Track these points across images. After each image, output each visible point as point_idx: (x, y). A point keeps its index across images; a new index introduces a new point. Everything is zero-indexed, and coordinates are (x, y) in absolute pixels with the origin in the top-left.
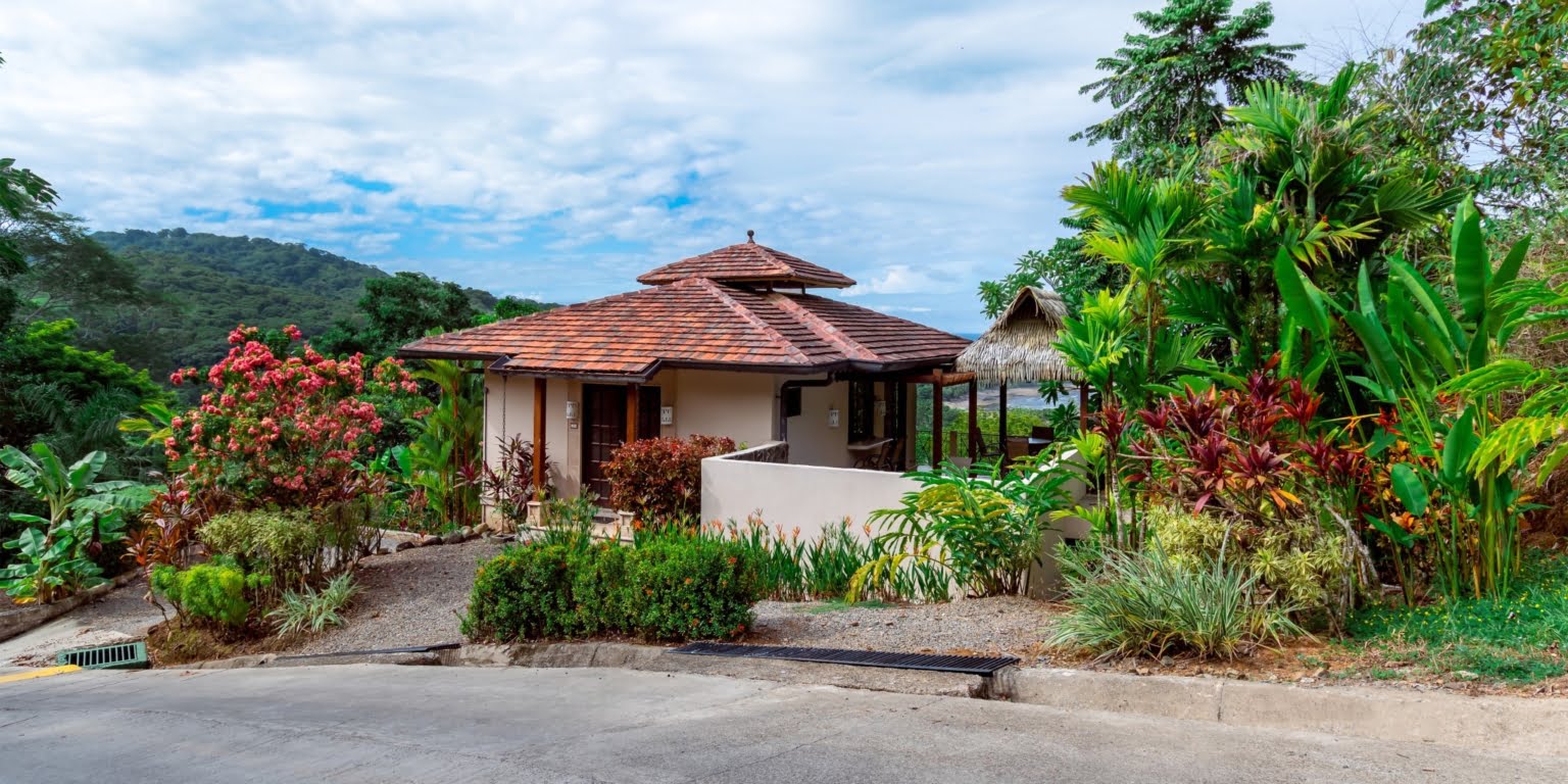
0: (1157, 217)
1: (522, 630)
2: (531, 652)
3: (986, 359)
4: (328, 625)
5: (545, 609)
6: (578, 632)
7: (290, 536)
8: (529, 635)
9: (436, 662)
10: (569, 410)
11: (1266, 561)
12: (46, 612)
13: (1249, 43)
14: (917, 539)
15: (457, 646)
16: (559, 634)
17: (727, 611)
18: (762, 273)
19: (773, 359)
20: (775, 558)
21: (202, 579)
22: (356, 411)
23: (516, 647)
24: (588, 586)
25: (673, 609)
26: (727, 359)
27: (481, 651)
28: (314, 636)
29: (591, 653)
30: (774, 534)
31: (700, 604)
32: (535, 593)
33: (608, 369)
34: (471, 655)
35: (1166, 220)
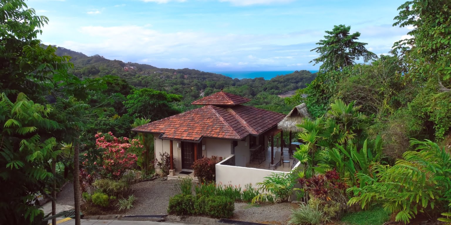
0: (314, 130)
1: (182, 213)
2: (185, 218)
3: (285, 125)
4: (131, 208)
5: (188, 209)
6: (195, 214)
7: (119, 187)
8: (184, 214)
9: (163, 221)
10: (178, 145)
11: (325, 209)
12: (46, 200)
13: (354, 40)
14: (266, 189)
15: (167, 216)
16: (191, 214)
17: (228, 213)
18: (226, 104)
19: (231, 137)
20: (235, 192)
21: (98, 197)
22: (132, 157)
23: (181, 217)
24: (197, 205)
25: (217, 212)
26: (220, 136)
27: (174, 217)
28: (128, 210)
29: (199, 220)
30: (235, 187)
31: (223, 211)
32: (186, 206)
33: (190, 139)
34: (171, 218)
35: (316, 132)
